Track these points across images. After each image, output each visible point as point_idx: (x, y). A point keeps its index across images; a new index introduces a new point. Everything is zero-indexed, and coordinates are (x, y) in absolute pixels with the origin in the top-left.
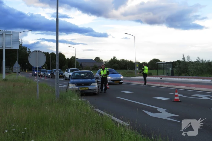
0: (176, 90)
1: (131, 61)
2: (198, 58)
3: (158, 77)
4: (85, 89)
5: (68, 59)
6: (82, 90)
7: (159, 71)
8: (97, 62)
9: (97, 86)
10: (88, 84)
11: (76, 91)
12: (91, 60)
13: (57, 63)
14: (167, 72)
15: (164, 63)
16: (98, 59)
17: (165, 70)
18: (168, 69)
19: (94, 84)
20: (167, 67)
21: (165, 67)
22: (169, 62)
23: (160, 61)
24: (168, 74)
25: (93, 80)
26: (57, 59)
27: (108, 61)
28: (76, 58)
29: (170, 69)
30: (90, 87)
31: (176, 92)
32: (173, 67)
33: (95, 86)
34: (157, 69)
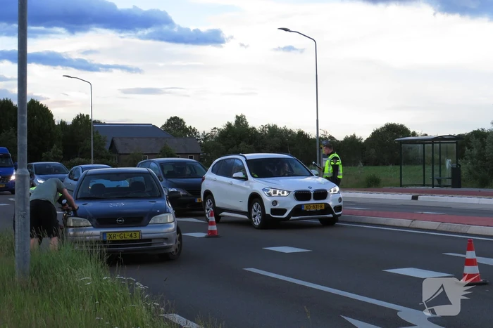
0: (470, 241)
1: (301, 133)
3: (402, 192)
4: (129, 238)
5: (63, 123)
6: (114, 242)
7: (407, 169)
8: (175, 136)
9: (173, 227)
10: (138, 219)
11: (93, 244)
12: (150, 129)
13: (23, 141)
14: (437, 173)
15: (426, 141)
16: (175, 124)
17: (428, 168)
18: (441, 163)
19: (161, 219)
20: (437, 157)
21: (429, 155)
22: (442, 138)
23: (412, 131)
24: (439, 181)
25: (159, 202)
26: (23, 123)
27: (216, 133)
28: (95, 122)
29: (448, 163)
30: (146, 231)
31: (470, 249)
32: (460, 155)
33: (166, 224)
34: (398, 161)
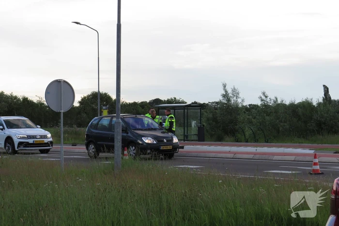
2: (264, 94)
18: (187, 124)
24: (186, 137)
29: (194, 124)
